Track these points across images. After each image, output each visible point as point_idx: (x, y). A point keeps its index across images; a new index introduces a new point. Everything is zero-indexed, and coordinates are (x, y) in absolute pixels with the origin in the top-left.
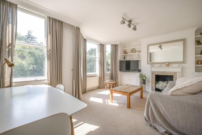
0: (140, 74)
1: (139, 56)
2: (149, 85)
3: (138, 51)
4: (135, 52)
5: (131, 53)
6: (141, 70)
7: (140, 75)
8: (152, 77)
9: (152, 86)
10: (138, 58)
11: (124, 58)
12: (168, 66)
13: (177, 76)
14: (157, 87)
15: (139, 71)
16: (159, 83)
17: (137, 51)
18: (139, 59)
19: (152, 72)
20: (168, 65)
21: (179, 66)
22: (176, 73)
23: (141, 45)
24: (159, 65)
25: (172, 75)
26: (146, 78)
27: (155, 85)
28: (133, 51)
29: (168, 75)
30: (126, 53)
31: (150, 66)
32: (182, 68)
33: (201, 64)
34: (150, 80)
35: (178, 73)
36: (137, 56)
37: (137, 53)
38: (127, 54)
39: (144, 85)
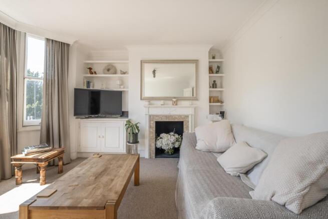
0: (127, 121)
1: (122, 83)
2: (144, 144)
3: (121, 71)
4: (115, 73)
5: (104, 73)
6: (128, 112)
7: (126, 125)
8: (150, 127)
9: (150, 146)
10: (122, 87)
11: (88, 83)
12: (176, 105)
13: (188, 122)
14: (159, 145)
15: (124, 114)
16: (161, 138)
17: (119, 71)
18: (124, 88)
19: (150, 116)
20: (175, 103)
21: (192, 105)
22: (187, 116)
23: (128, 60)
24: (162, 102)
25: (181, 120)
26: (139, 130)
27: (156, 141)
28: (110, 69)
29: (176, 120)
30: (92, 73)
31: (146, 103)
32: (195, 108)
33: (213, 102)
34: (147, 133)
35: (190, 116)
36: (118, 82)
37: (119, 75)
38: (94, 75)
39: (135, 145)
